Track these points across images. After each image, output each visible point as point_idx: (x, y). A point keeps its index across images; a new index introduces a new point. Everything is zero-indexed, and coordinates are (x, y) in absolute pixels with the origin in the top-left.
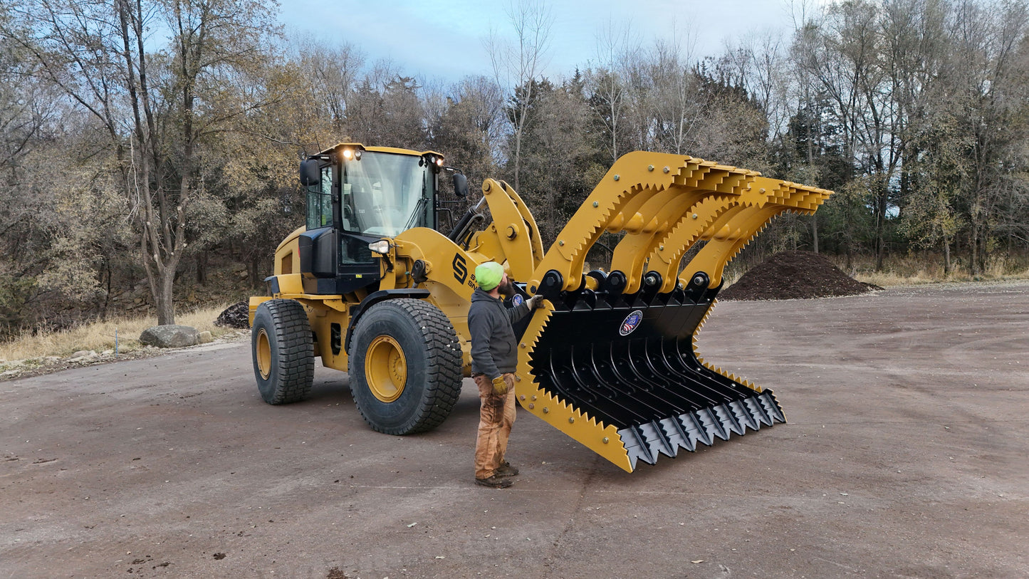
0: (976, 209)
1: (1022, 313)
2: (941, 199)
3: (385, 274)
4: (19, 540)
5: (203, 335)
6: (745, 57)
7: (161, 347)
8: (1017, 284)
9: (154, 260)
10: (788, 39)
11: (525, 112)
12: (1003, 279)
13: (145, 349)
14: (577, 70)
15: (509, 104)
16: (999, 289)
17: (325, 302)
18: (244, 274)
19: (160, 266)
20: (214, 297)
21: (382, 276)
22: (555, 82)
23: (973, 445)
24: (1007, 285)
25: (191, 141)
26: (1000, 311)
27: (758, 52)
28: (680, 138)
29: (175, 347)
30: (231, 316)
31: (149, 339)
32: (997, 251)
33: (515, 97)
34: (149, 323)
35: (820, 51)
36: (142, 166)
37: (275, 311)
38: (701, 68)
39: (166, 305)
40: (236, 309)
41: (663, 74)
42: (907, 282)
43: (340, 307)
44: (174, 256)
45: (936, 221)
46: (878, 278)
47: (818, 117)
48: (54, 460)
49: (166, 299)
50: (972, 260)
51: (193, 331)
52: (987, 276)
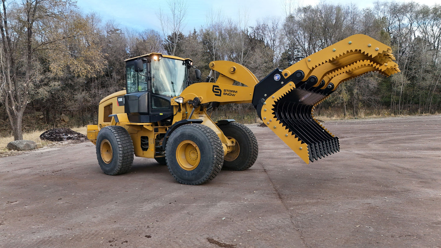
0: (355, 91)
1: (383, 130)
2: (343, 87)
3: (176, 113)
4: (39, 237)
5: (38, 145)
6: (264, 28)
7: (18, 150)
8: (371, 120)
9: (12, 109)
10: (282, 21)
11: (176, 46)
12: (365, 118)
13: (10, 151)
14: (195, 30)
15: (165, 43)
16: (367, 122)
17: (144, 126)
18: (42, 117)
19: (15, 112)
20: (26, 128)
21: (174, 114)
22: (186, 34)
23: (413, 178)
24: (367, 120)
25: (31, 53)
26: (374, 130)
27: (270, 25)
28: (242, 60)
29: (25, 150)
30: (46, 136)
31: (11, 146)
32: (362, 108)
33: (167, 39)
34: (11, 139)
36: (7, 64)
37: (114, 131)
38: (246, 31)
39: (19, 131)
40: (49, 133)
41: (232, 33)
42: (331, 119)
43: (150, 128)
44: (23, 107)
45: (341, 96)
46: (320, 118)
47: (293, 53)
48: (16, 201)
49: (18, 128)
50: (354, 111)
51: (34, 143)
52: (359, 117)
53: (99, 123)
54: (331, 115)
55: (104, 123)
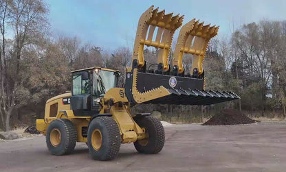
3: (101, 109)
7: (4, 139)
9: (4, 109)
17: (86, 119)
29: (9, 139)
40: (31, 128)
44: (11, 108)
49: (7, 123)
51: (16, 135)
53: (45, 118)
55: (49, 118)
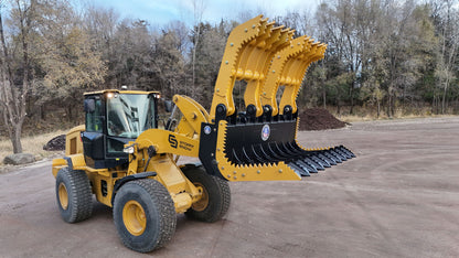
0: (391, 88)
2: (376, 84)
3: (131, 161)
5: (37, 157)
7: (14, 165)
9: (10, 121)
12: (402, 118)
13: (6, 166)
14: (222, 18)
18: (65, 115)
19: (14, 124)
22: (212, 24)
24: (402, 123)
29: (21, 164)
30: (54, 143)
31: (8, 161)
32: (399, 106)
33: (194, 30)
35: (327, 16)
39: (17, 143)
42: (362, 120)
43: (107, 174)
44: (21, 119)
45: (374, 94)
46: (350, 118)
49: (17, 140)
50: (389, 110)
51: (31, 156)
52: (395, 117)
54: (363, 115)
